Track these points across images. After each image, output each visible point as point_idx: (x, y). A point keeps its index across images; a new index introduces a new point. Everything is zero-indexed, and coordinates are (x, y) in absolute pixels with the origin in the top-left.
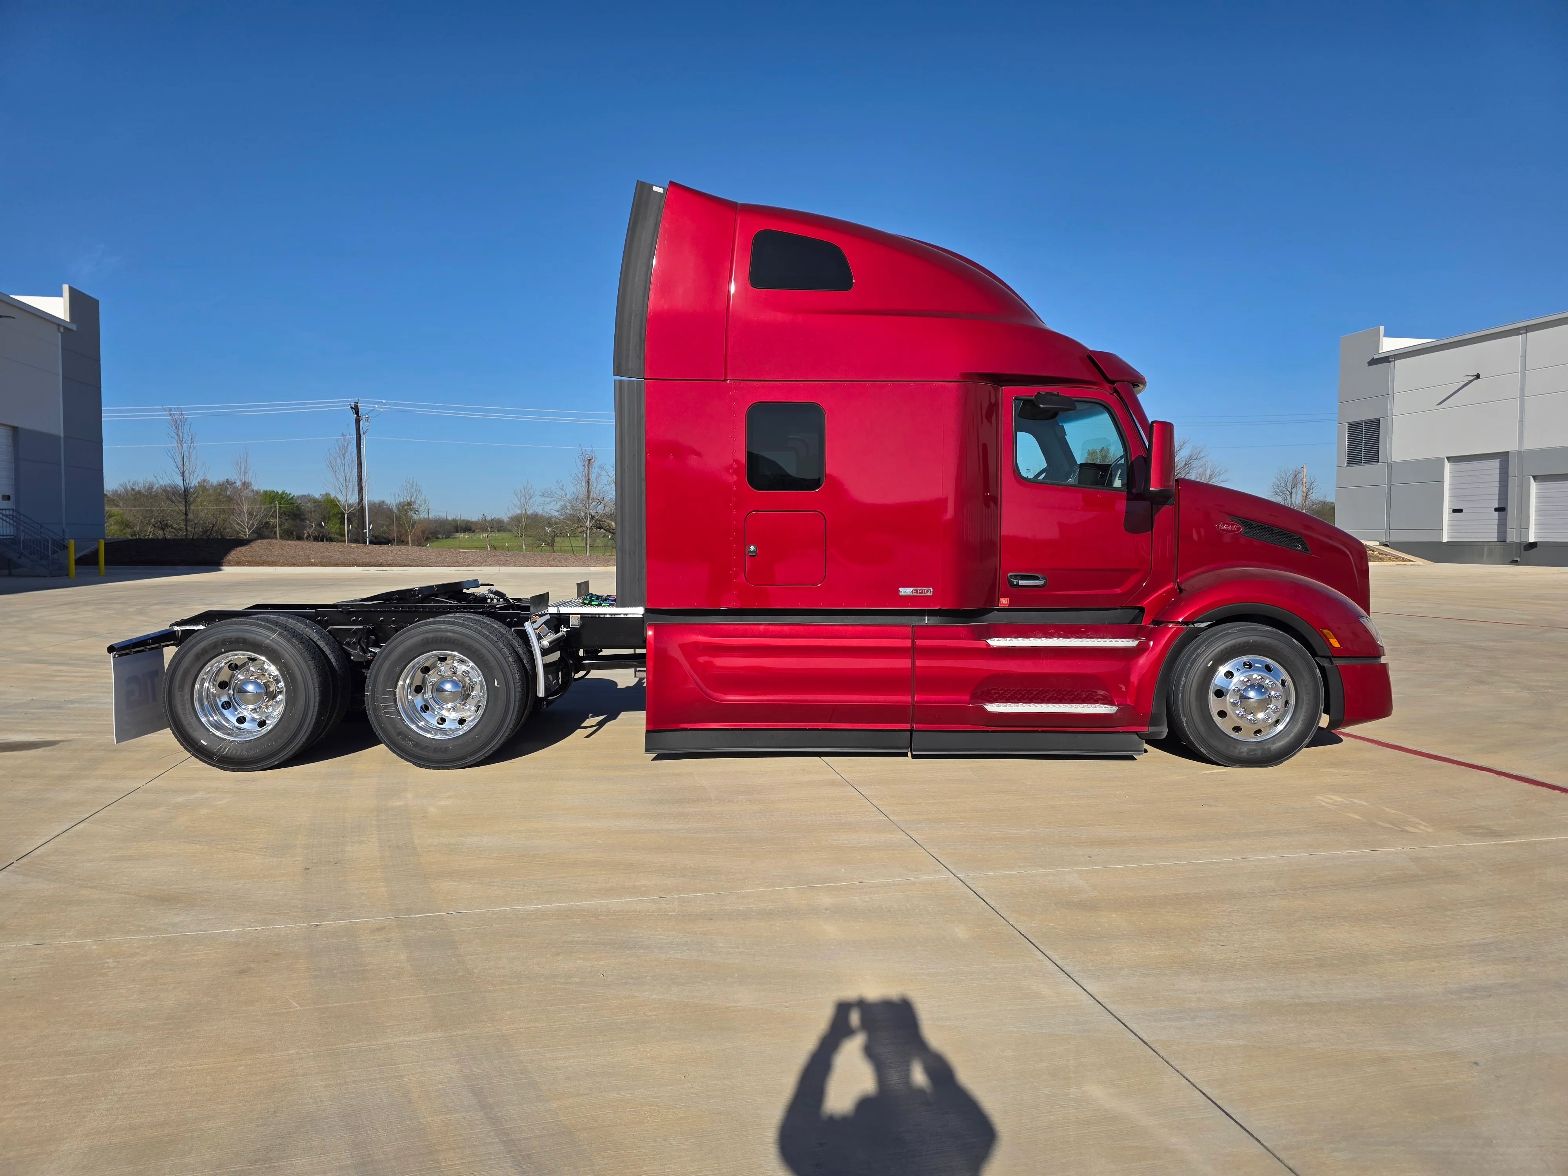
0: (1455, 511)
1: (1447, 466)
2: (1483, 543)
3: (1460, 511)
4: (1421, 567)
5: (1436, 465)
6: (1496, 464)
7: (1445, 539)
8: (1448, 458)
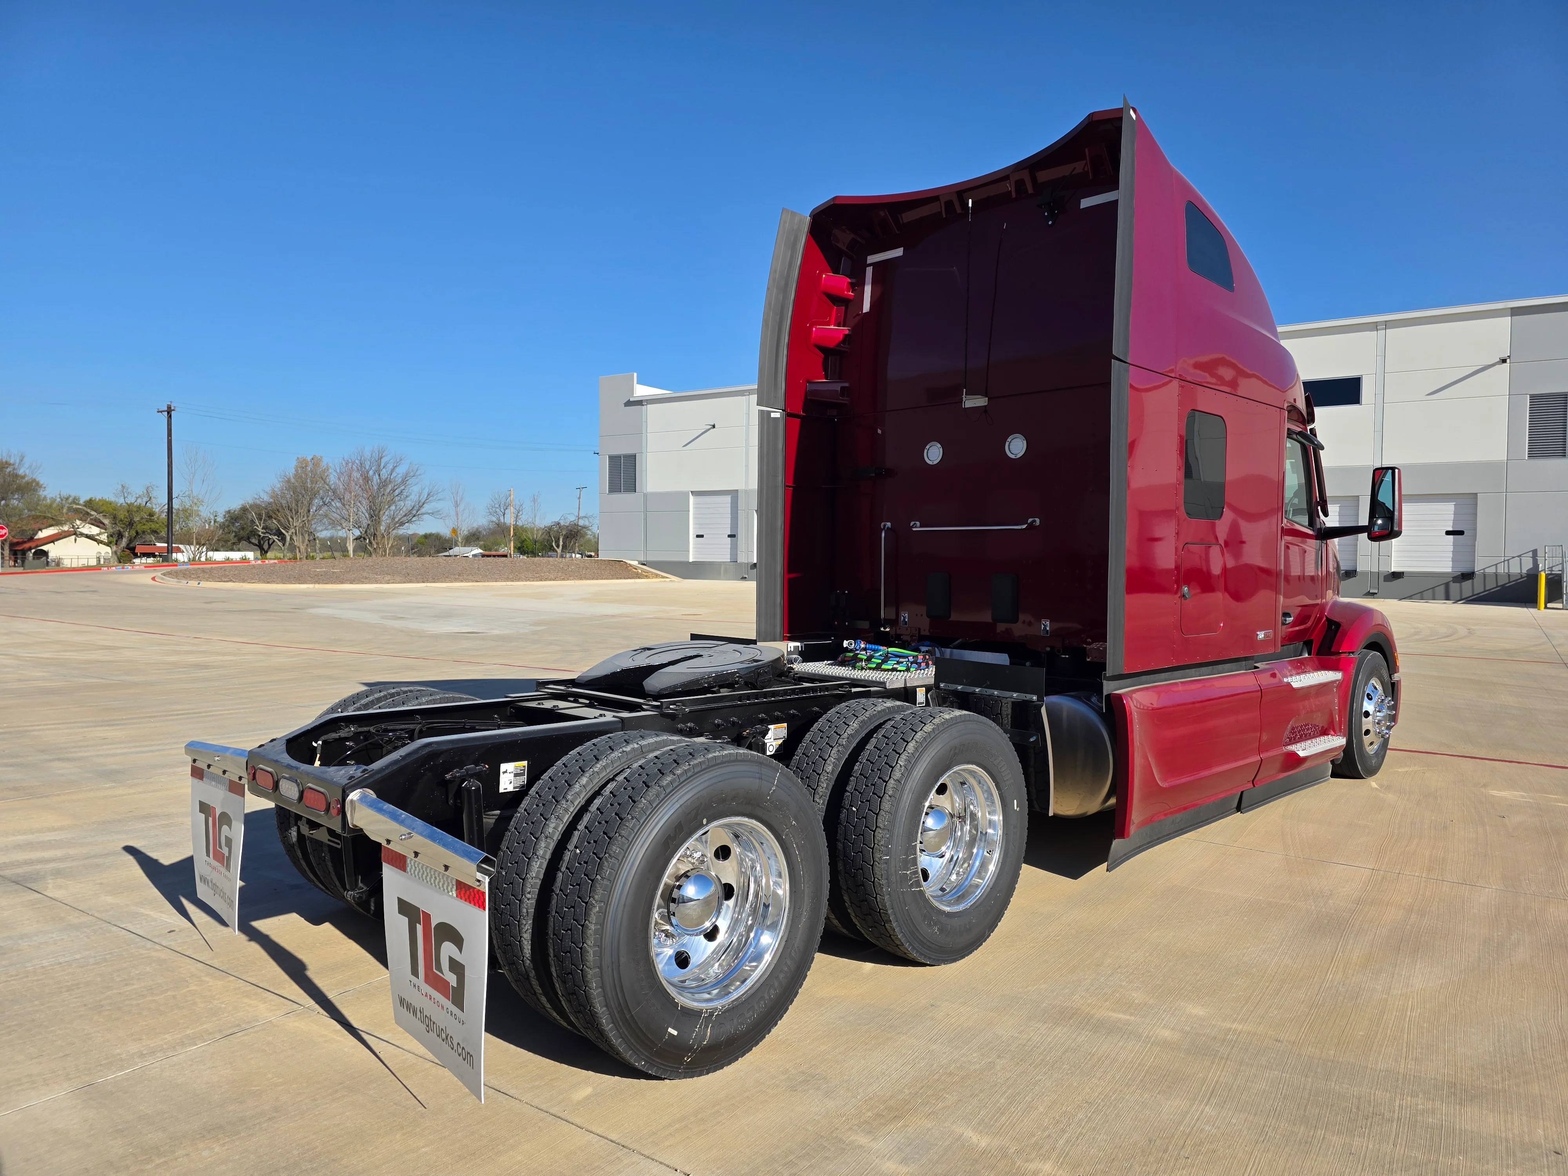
0: (698, 536)
1: (691, 498)
2: (720, 564)
3: (702, 536)
4: (674, 583)
5: (682, 497)
6: (728, 499)
7: (691, 560)
8: (691, 492)
